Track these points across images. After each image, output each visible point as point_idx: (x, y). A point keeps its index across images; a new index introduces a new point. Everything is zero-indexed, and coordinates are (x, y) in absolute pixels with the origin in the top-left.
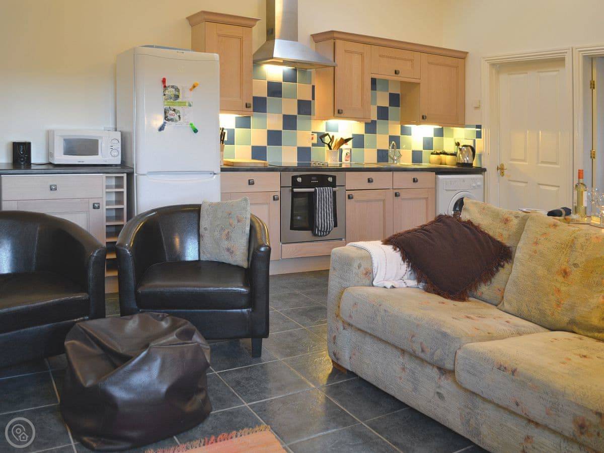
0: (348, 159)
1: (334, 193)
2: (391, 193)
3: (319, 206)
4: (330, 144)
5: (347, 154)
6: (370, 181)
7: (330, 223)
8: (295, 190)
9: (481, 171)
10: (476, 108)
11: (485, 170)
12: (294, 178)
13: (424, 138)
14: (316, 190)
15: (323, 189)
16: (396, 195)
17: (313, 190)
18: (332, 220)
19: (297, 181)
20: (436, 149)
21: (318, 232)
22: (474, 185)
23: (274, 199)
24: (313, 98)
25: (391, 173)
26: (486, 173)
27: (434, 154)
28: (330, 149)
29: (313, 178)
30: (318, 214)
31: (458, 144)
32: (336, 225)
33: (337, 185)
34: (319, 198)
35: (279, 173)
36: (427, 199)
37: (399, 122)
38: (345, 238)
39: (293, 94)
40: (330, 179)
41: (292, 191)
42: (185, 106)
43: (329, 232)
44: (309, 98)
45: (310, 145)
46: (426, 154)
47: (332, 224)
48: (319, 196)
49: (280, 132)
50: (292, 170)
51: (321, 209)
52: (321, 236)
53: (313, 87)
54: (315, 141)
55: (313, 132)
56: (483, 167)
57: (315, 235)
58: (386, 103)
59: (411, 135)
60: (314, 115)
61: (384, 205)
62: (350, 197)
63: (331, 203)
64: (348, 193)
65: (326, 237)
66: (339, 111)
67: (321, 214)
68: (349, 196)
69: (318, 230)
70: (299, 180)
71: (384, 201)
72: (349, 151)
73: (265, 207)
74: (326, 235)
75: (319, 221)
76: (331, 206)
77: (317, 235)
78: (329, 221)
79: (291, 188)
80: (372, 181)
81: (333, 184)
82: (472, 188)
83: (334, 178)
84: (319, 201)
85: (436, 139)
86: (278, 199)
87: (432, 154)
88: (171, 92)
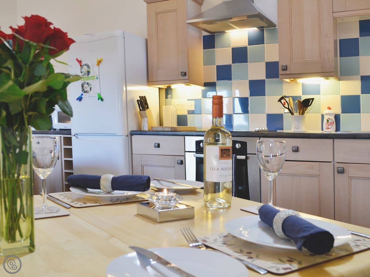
0: (329, 127)
5: (328, 121)
12: (198, 143)
19: (200, 146)
23: (178, 163)
25: (331, 141)
33: (248, 152)
42: (94, 79)
45: (282, 112)
50: (195, 135)
61: (319, 182)
79: (195, 153)
80: (298, 151)
83: (244, 144)
86: (182, 164)
88: (85, 69)
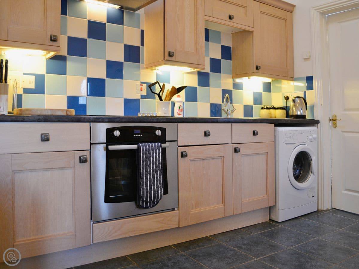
0: (181, 113)
1: (164, 150)
2: (230, 149)
3: (143, 168)
4: (161, 94)
5: (179, 107)
6: (206, 134)
7: (158, 191)
8: (111, 147)
9: (314, 123)
10: (306, 59)
11: (317, 122)
12: (110, 132)
13: (254, 92)
14: (139, 147)
15: (149, 146)
16: (236, 150)
17: (135, 147)
18: (161, 186)
19: (113, 134)
20: (265, 104)
21: (143, 203)
22: (311, 137)
23: (81, 161)
24: (142, 44)
25: (230, 124)
26: (319, 124)
27: (265, 109)
28: (161, 99)
29: (136, 131)
30: (143, 178)
31: (287, 98)
32: (166, 192)
33: (167, 140)
34: (143, 157)
35: (87, 125)
36: (266, 154)
37: (231, 76)
38: (178, 207)
39: (118, 38)
40: (158, 133)
41: (107, 149)
43: (157, 202)
44: (138, 44)
45: (139, 97)
46: (256, 108)
47: (161, 191)
48: (143, 154)
49: (103, 80)
50: (107, 120)
51: (146, 171)
52: (147, 208)
53: (142, 31)
54: (144, 93)
55: (141, 82)
56: (316, 119)
57: (139, 207)
58: (218, 55)
59: (242, 89)
60: (143, 63)
61: (223, 162)
62: (183, 155)
63: (159, 164)
64: (181, 150)
65: (154, 208)
66: (169, 53)
67: (147, 178)
68: (182, 153)
69: (143, 201)
70: (117, 133)
71: (222, 158)
72: (182, 105)
73: (68, 173)
74: (153, 206)
75: (143, 189)
76: (159, 168)
77: (142, 207)
78: (157, 187)
79: (105, 145)
80: (209, 135)
81: (162, 139)
82: (309, 141)
83: (163, 130)
84: (143, 162)
85: (265, 95)
86: (86, 161)
87: (262, 108)
